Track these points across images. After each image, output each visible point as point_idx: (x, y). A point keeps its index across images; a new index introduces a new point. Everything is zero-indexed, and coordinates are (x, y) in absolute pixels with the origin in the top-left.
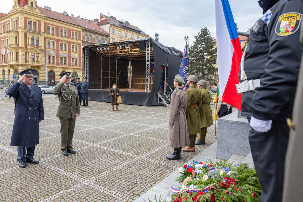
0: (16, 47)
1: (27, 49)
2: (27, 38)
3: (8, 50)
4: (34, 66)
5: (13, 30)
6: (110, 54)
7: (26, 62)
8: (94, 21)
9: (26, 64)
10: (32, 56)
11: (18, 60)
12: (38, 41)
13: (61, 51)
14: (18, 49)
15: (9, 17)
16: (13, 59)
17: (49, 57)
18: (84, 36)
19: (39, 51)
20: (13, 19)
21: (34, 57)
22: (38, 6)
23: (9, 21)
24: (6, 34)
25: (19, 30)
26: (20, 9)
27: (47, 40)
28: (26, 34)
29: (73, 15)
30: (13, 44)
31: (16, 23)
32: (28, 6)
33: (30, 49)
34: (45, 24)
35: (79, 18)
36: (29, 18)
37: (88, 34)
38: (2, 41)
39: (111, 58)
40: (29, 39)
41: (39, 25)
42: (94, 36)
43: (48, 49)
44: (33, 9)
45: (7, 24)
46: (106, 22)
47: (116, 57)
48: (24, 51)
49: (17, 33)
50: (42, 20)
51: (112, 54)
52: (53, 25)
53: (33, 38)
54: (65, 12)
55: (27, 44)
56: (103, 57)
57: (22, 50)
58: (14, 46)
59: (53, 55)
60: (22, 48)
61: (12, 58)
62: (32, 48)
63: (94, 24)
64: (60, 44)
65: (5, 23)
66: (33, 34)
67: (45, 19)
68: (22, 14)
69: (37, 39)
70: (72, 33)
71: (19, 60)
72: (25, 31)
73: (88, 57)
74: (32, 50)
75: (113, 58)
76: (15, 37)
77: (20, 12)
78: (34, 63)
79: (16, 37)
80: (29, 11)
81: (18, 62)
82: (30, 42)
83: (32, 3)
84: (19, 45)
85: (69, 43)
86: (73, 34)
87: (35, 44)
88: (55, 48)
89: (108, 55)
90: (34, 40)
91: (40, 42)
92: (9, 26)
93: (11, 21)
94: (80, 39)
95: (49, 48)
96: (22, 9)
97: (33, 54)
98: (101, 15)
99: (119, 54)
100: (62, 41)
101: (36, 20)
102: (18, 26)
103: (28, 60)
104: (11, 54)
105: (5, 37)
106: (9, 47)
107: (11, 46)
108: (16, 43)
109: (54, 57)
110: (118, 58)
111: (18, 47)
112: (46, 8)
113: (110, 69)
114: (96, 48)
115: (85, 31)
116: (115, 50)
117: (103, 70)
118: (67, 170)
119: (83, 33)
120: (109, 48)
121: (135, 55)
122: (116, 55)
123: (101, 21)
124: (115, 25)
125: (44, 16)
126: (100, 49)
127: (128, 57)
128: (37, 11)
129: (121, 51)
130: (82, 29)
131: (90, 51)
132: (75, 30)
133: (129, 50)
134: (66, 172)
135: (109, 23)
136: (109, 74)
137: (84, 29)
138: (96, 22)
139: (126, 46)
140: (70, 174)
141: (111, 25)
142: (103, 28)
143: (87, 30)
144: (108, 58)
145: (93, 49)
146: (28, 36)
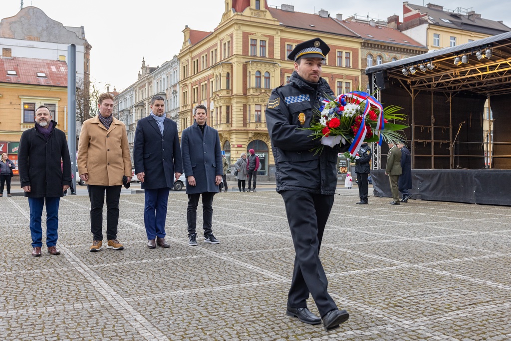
0: (228, 95)
1: (247, 98)
2: (248, 74)
3: (212, 102)
4: (259, 134)
5: (224, 61)
6: (433, 83)
7: (245, 124)
8: (388, 23)
9: (245, 128)
10: (256, 111)
11: (230, 122)
12: (268, 78)
14: (231, 99)
15: (216, 36)
16: (221, 121)
18: (366, 59)
20: (223, 39)
21: (259, 113)
22: (269, 6)
23: (216, 45)
24: (210, 72)
25: (234, 61)
26: (235, 18)
27: (286, 75)
28: (246, 67)
29: (340, 15)
30: (222, 90)
31: (229, 47)
32: (251, 9)
33: (253, 96)
34: (283, 41)
35: (354, 21)
36: (253, 34)
37: (375, 53)
38: (203, 85)
39: (436, 93)
40: (251, 76)
41: (272, 45)
42: (387, 57)
44: (260, 13)
45: (212, 52)
46: (418, 19)
47: (450, 88)
48: (241, 102)
49: (230, 67)
50: (277, 33)
51: (439, 81)
53: (258, 73)
54: (323, 11)
55: (246, 87)
56: (416, 91)
57: (238, 100)
58: (224, 93)
60: (237, 96)
61: (219, 119)
62: (257, 94)
63: (389, 28)
65: (208, 50)
66: (259, 65)
67: (282, 31)
68: (239, 28)
69: (267, 75)
70: (337, 54)
71: (232, 121)
72: (244, 61)
73: (379, 92)
74: (256, 100)
75: (442, 92)
76: (226, 75)
77: (237, 23)
78: (260, 126)
79: (228, 74)
80: (252, 19)
81: (230, 126)
82: (252, 82)
83: (258, 2)
84: (232, 90)
85: (332, 78)
86: (340, 57)
87: (263, 86)
89: (429, 86)
90: (260, 77)
91: (272, 79)
92: (216, 55)
93: (219, 44)
94: (355, 67)
96: (240, 17)
97: (258, 108)
98: (404, 6)
99: (459, 78)
101: (265, 36)
102: (232, 51)
103: (248, 121)
104: (219, 109)
105: (208, 78)
106: (214, 96)
107: (218, 93)
108: (228, 88)
110: (454, 93)
111: (230, 95)
112: (284, 9)
113: (433, 120)
114: (399, 70)
115: (368, 46)
116: (449, 70)
117: (416, 123)
118: (356, 299)
119: (362, 53)
120: (433, 64)
121: (503, 77)
122: (448, 82)
123: (405, 19)
124: (441, 23)
125: (281, 25)
126: (408, 70)
127: (482, 86)
128: (268, 16)
129: (463, 69)
130: (361, 43)
131: (386, 78)
132: (345, 48)
133: (487, 65)
134: (354, 302)
135: (426, 22)
136: (431, 132)
137: (365, 43)
138: (393, 23)
139: (478, 53)
140: (365, 306)
141: (430, 24)
142: (409, 35)
143: (371, 44)
144: (429, 93)
145: (390, 73)
146: (248, 70)
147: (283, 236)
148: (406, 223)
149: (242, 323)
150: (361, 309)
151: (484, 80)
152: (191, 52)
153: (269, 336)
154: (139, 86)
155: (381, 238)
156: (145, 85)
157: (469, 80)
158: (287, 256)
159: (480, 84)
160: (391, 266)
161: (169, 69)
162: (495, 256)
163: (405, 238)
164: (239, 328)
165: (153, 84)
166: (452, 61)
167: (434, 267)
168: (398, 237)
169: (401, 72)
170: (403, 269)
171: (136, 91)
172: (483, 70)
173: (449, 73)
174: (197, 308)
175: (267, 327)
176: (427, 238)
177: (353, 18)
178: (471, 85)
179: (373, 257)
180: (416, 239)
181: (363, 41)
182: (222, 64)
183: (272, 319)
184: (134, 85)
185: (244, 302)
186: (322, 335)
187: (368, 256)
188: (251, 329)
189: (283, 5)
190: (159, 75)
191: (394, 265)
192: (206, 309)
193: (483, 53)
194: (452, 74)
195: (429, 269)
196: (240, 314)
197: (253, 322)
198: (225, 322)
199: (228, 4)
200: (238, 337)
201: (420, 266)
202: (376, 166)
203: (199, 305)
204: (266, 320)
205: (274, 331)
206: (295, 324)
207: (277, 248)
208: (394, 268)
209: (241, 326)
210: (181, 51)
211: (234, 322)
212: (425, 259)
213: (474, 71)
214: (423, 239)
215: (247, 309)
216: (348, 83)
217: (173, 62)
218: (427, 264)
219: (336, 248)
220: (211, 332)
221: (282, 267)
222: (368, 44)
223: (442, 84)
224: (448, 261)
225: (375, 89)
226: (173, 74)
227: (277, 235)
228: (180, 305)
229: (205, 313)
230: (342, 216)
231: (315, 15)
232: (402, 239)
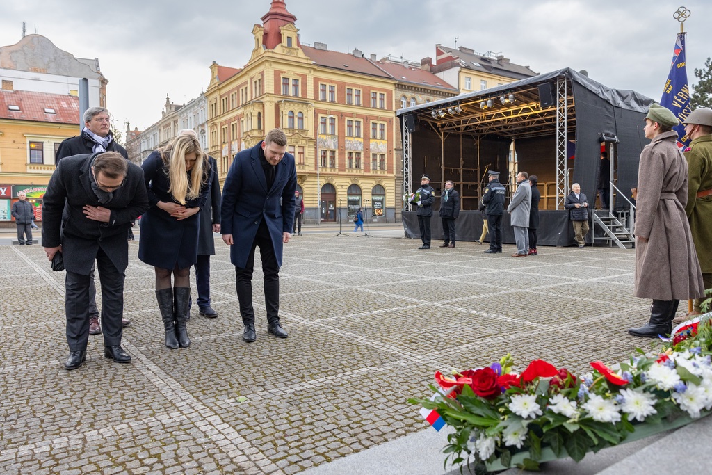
0: (260, 136)
2: (281, 114)
3: (243, 143)
5: (254, 100)
6: (462, 126)
8: (422, 65)
12: (301, 119)
13: (349, 139)
15: (246, 73)
17: (325, 152)
18: (400, 101)
19: (304, 142)
20: (253, 77)
23: (246, 83)
24: (240, 111)
25: (266, 99)
26: (265, 55)
27: (320, 115)
28: (279, 106)
30: (253, 130)
31: (260, 86)
32: (282, 46)
34: (316, 80)
35: (388, 61)
36: (285, 72)
37: (409, 94)
38: (233, 125)
39: (465, 136)
40: (284, 116)
41: (305, 84)
42: (421, 99)
43: (322, 136)
44: (292, 51)
45: (242, 90)
46: (450, 62)
47: (478, 131)
49: (261, 106)
50: (310, 72)
51: (467, 124)
52: (331, 81)
53: (291, 113)
56: (445, 134)
59: (332, 148)
63: (422, 70)
64: (346, 123)
65: (238, 87)
66: (292, 104)
67: (315, 70)
68: (271, 65)
69: (300, 116)
72: (277, 100)
73: (409, 135)
75: (470, 134)
76: (257, 114)
77: (268, 61)
79: (259, 113)
80: (284, 57)
82: (285, 122)
83: (290, 39)
84: (264, 130)
85: (367, 119)
86: (374, 98)
87: (296, 126)
88: (336, 134)
89: (458, 129)
90: (293, 117)
91: (305, 120)
92: (246, 93)
93: (249, 82)
94: (390, 109)
95: (324, 133)
96: (271, 55)
97: (292, 149)
99: (486, 121)
100: (351, 115)
101: (298, 75)
102: (263, 90)
105: (238, 118)
106: (245, 136)
107: (249, 134)
108: (259, 128)
109: (333, 152)
110: (482, 136)
111: (262, 135)
112: (317, 47)
113: (462, 163)
114: (429, 112)
115: (402, 88)
116: (476, 113)
117: (445, 166)
118: (374, 338)
119: (396, 95)
120: (461, 108)
121: (526, 121)
122: (476, 125)
123: (438, 62)
124: (472, 67)
125: (314, 64)
126: (437, 113)
127: (507, 129)
128: (301, 53)
129: (489, 113)
130: (395, 84)
131: (416, 121)
132: (379, 89)
133: (511, 109)
134: (372, 341)
135: (458, 65)
136: (460, 174)
137: (398, 85)
138: (426, 65)
139: (502, 98)
140: (381, 344)
141: (461, 67)
142: (442, 78)
143: (405, 86)
144: (458, 135)
145: (421, 116)
146: (281, 110)
147: (311, 280)
148: (433, 263)
149: (259, 366)
150: (377, 347)
151: (509, 123)
152: (220, 89)
153: (284, 377)
154: (163, 125)
155: (407, 278)
156: (170, 124)
157: (494, 123)
158: (312, 298)
159: (506, 127)
160: (412, 304)
161: (196, 107)
162: (510, 292)
163: (430, 278)
164: (256, 371)
165: (178, 123)
166: (478, 105)
167: (452, 304)
168: (423, 276)
169: (431, 115)
170: (423, 307)
171: (160, 130)
172: (507, 114)
173: (475, 116)
174: (215, 353)
175: (284, 368)
176: (450, 277)
177: (387, 58)
178: (497, 128)
179: (396, 296)
180: (440, 278)
181: (397, 82)
182: (253, 103)
183: (290, 361)
184: (157, 123)
185: (263, 346)
186: (337, 373)
187: (392, 296)
188: (267, 372)
189: (315, 43)
190: (185, 114)
191: (416, 303)
192: (224, 354)
193: (507, 98)
194: (479, 118)
195: (447, 307)
196: (258, 357)
197: (270, 364)
198: (242, 365)
199: (258, 40)
200: (254, 380)
201: (439, 304)
202: (407, 207)
203: (216, 351)
204: (284, 362)
205: (290, 372)
206: (312, 364)
207: (302, 291)
208: (415, 306)
209: (257, 369)
210: (209, 88)
211: (251, 365)
212: (445, 297)
213: (499, 115)
214: (446, 279)
215: (266, 352)
216: (382, 125)
217: (200, 100)
218: (446, 302)
219: (361, 289)
220: (226, 377)
221: (306, 309)
222: (402, 85)
223: (470, 127)
224: (466, 298)
225: (406, 131)
226: (200, 112)
227: (305, 279)
228: (197, 351)
229: (222, 358)
230: (372, 258)
231: (348, 54)
232: (426, 278)
